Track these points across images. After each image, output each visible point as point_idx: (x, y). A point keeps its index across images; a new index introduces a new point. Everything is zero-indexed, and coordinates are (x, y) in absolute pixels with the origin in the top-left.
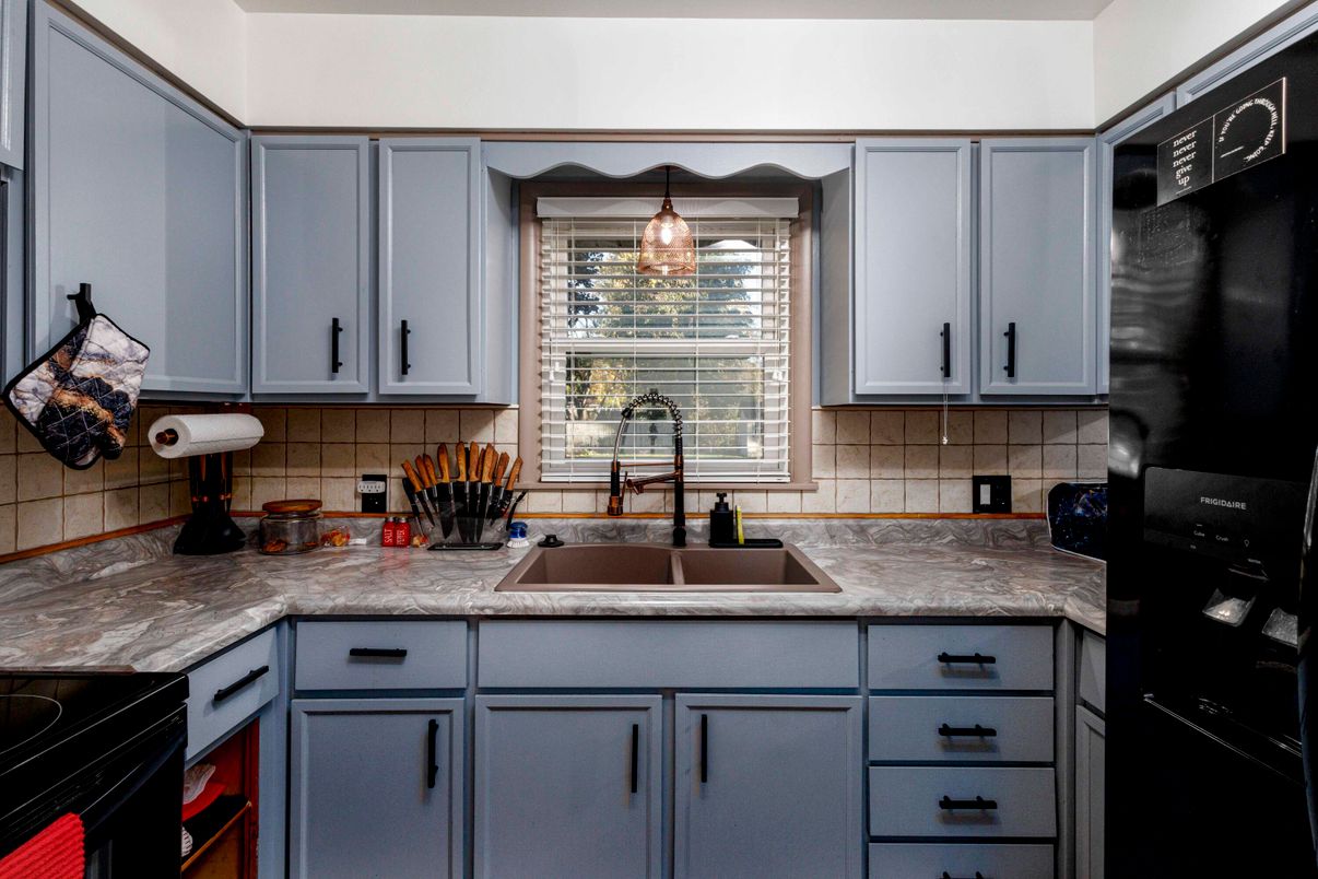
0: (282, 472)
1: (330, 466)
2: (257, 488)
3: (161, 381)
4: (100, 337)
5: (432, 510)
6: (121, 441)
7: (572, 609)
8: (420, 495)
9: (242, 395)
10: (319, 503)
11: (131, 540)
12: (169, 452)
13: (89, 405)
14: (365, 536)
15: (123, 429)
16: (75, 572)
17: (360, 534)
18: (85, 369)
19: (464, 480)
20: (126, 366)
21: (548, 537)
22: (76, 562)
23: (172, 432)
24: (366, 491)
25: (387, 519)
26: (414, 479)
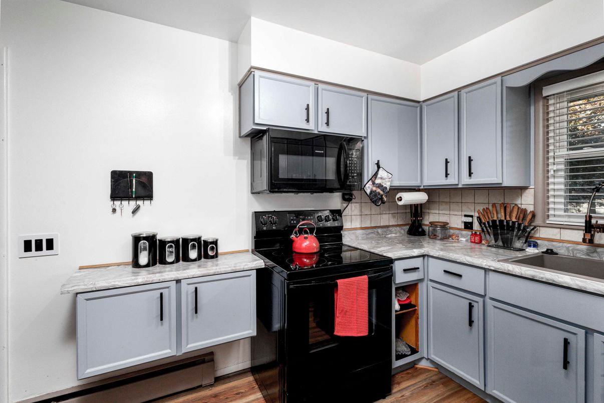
0: (437, 212)
1: (453, 210)
2: (430, 216)
3: (397, 183)
4: (381, 173)
5: (489, 231)
6: (385, 199)
7: (531, 276)
8: (484, 224)
9: (421, 186)
10: (448, 224)
11: (395, 228)
12: (400, 203)
13: (379, 190)
14: (465, 238)
15: (386, 196)
16: (383, 234)
17: (463, 236)
18: (378, 181)
19: (504, 219)
20: (387, 180)
21: (548, 250)
22: (382, 231)
23: (401, 197)
24: (465, 221)
25: (472, 232)
26: (481, 217)
